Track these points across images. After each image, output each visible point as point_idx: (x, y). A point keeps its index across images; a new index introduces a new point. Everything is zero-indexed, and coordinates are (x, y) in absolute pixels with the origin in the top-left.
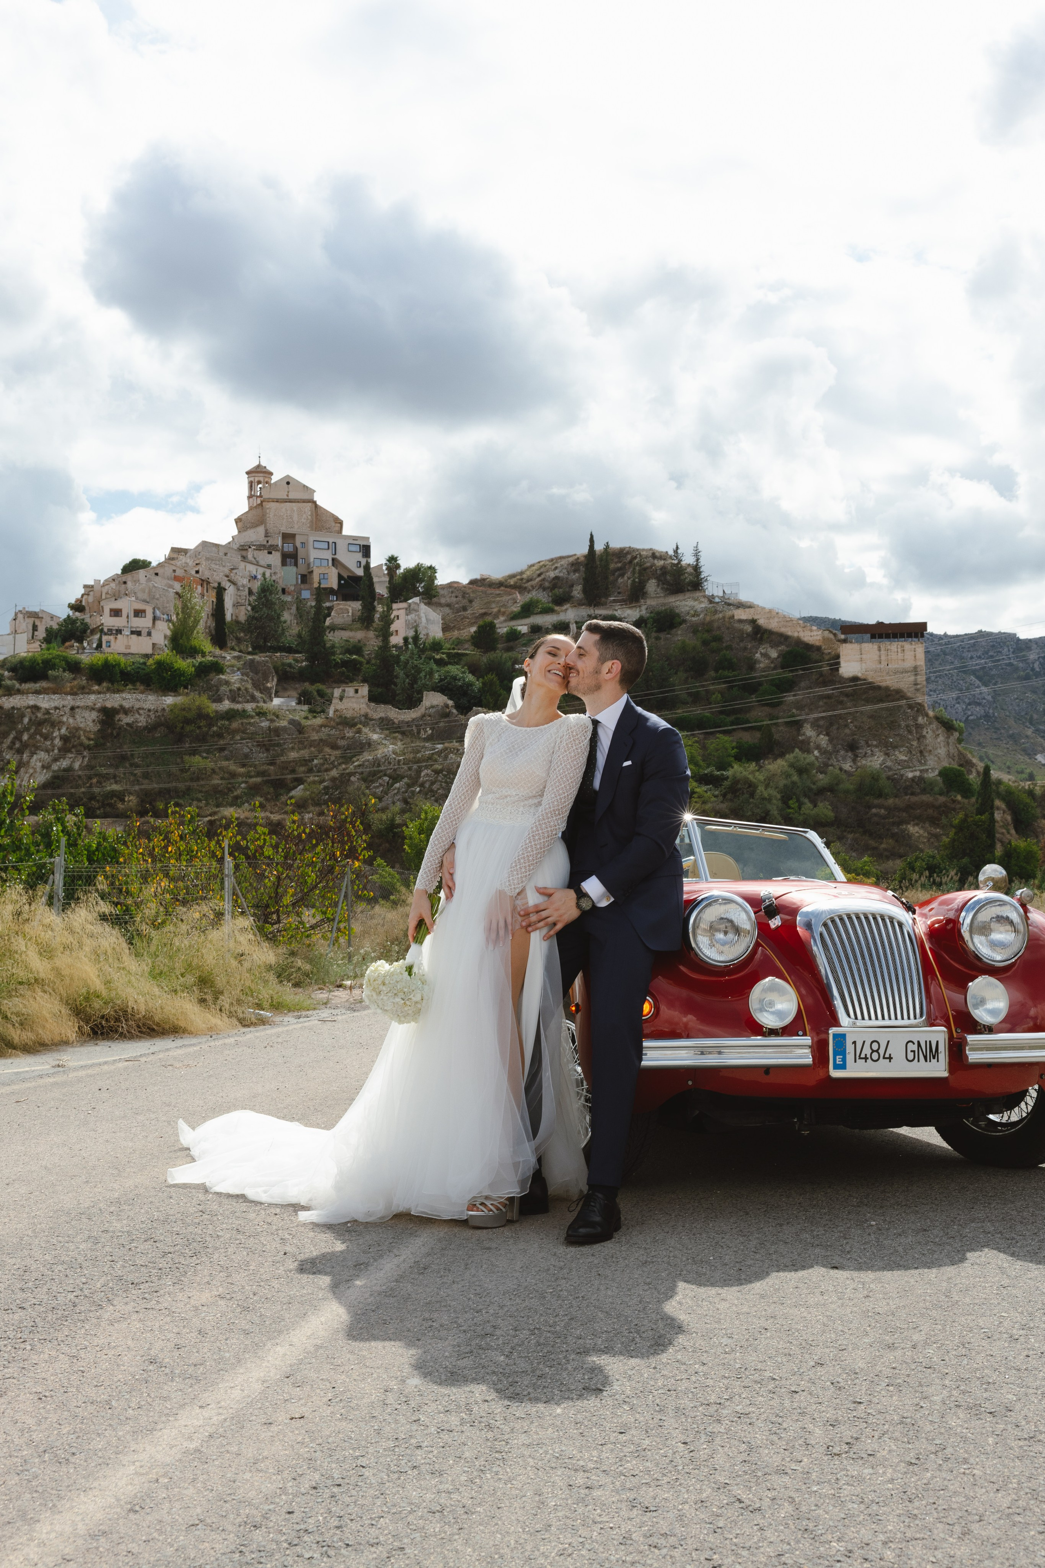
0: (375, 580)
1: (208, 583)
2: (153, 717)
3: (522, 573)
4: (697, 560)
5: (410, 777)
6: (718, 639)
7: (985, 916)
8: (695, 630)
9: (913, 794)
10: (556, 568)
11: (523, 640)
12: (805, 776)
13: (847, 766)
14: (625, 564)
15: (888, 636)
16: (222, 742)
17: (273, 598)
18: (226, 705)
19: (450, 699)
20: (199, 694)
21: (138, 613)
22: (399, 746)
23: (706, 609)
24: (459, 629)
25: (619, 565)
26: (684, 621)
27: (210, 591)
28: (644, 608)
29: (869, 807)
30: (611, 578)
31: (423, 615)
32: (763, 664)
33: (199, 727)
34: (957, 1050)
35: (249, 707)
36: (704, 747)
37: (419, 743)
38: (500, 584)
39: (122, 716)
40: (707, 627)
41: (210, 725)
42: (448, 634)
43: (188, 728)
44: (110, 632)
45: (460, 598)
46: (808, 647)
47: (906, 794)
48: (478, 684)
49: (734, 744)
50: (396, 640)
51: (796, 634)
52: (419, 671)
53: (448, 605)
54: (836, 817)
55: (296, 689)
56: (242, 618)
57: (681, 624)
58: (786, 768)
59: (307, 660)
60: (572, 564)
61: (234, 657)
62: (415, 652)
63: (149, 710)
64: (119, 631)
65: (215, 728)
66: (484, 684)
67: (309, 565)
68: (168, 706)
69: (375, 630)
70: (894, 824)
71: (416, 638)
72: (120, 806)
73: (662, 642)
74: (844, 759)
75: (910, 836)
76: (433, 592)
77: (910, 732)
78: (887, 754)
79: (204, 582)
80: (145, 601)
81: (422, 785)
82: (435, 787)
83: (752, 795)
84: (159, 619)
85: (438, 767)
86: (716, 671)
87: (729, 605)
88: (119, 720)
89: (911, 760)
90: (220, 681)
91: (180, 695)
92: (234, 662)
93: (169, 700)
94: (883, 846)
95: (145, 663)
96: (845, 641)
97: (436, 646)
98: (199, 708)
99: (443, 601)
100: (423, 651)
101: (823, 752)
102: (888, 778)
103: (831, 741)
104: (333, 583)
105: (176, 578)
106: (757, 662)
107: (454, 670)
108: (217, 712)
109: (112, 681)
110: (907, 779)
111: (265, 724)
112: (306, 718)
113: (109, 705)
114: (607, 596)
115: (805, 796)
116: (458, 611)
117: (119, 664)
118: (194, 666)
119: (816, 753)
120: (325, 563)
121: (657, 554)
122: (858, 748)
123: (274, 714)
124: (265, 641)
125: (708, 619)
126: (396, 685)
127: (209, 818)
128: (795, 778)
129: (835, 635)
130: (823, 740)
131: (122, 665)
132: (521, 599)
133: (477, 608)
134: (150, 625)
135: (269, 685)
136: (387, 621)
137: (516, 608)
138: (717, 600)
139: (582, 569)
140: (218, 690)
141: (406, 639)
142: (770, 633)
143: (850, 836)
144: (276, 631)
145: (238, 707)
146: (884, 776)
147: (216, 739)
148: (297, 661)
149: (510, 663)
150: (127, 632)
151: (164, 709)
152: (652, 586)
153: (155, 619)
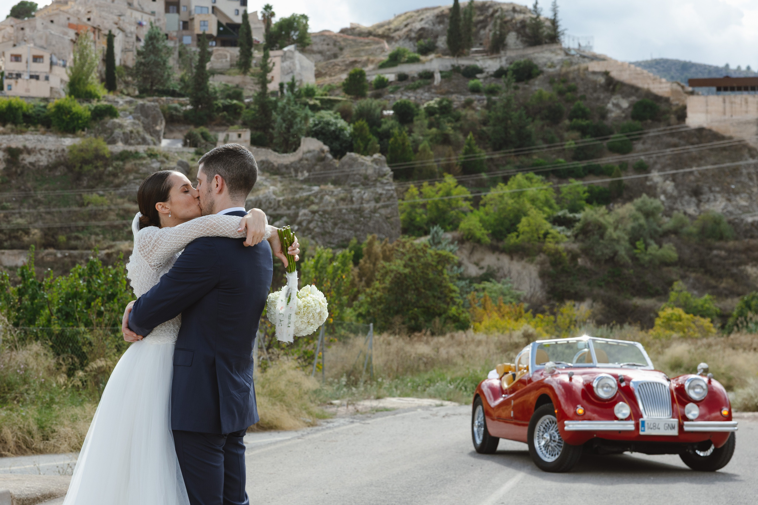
0: (252, 26)
1: (100, 30)
2: (53, 157)
3: (389, 23)
4: (555, 15)
5: (288, 216)
6: (573, 90)
8: (551, 80)
9: (752, 237)
10: (422, 20)
11: (390, 88)
12: (651, 219)
13: (692, 210)
14: (487, 17)
15: (732, 89)
16: (117, 181)
17: (160, 45)
18: (120, 147)
19: (325, 144)
20: (96, 136)
21: (37, 59)
22: (278, 188)
23: (562, 61)
24: (330, 76)
25: (481, 18)
26: (542, 72)
27: (101, 38)
28: (504, 59)
29: (711, 249)
30: (474, 30)
31: (297, 62)
32: (614, 113)
33: (96, 167)
35: (141, 149)
36: (558, 191)
37: (296, 185)
38: (369, 33)
39: (25, 156)
40: (563, 78)
41: (106, 165)
42: (321, 80)
43: (86, 168)
44: (10, 76)
45: (331, 46)
46: (657, 98)
47: (746, 237)
48: (349, 129)
49: (586, 188)
50: (273, 86)
51: (646, 86)
52: (295, 116)
53: (321, 52)
54: (680, 258)
55: (181, 131)
56: (131, 63)
57: (538, 74)
58: (634, 212)
59: (192, 103)
60: (438, 16)
61: (126, 102)
62: (292, 98)
63: (50, 151)
64: (19, 76)
65: (110, 169)
66: (355, 129)
67: (190, 13)
68: (68, 147)
69: (253, 75)
70: (733, 264)
71: (292, 86)
72: (26, 239)
73: (520, 92)
74: (689, 203)
75: (748, 277)
76: (307, 41)
77: (751, 179)
78: (729, 200)
79: (96, 29)
80: (42, 47)
81: (300, 224)
82: (311, 226)
83: (602, 236)
84: (56, 64)
85: (314, 207)
86: (571, 119)
87: (584, 57)
88: (23, 160)
89: (751, 205)
90: (114, 124)
91: (77, 136)
92: (126, 106)
93: (68, 142)
94: (723, 285)
95: (45, 107)
96: (692, 93)
97: (310, 93)
98: (96, 150)
99: (315, 48)
100: (298, 96)
101: (669, 197)
102: (730, 222)
103: (676, 186)
104: (213, 30)
105: (70, 26)
106: (609, 111)
107: (327, 115)
108: (112, 153)
109: (15, 122)
110: (747, 224)
111: (156, 165)
112: (193, 160)
113: (13, 145)
114: (470, 46)
115: (652, 237)
116: (329, 58)
117: (21, 107)
118: (90, 110)
119: (662, 197)
120: (205, 11)
121: (518, 9)
122: (701, 194)
123: (164, 156)
124: (152, 86)
125: (564, 70)
126: (273, 128)
127: (106, 251)
128: (642, 221)
129: (683, 87)
130: (669, 186)
131: (25, 108)
132: (389, 48)
133: (347, 56)
134: (47, 69)
135: (158, 128)
136: (265, 69)
137: (384, 58)
138: (573, 52)
139: (447, 21)
140: (112, 133)
141: (281, 85)
142: (622, 84)
143: (693, 275)
144: (162, 76)
145: (131, 149)
146: (725, 220)
147: (111, 178)
148: (182, 105)
149: (378, 110)
150: (26, 76)
151: (63, 150)
152: (512, 38)
153: (52, 64)
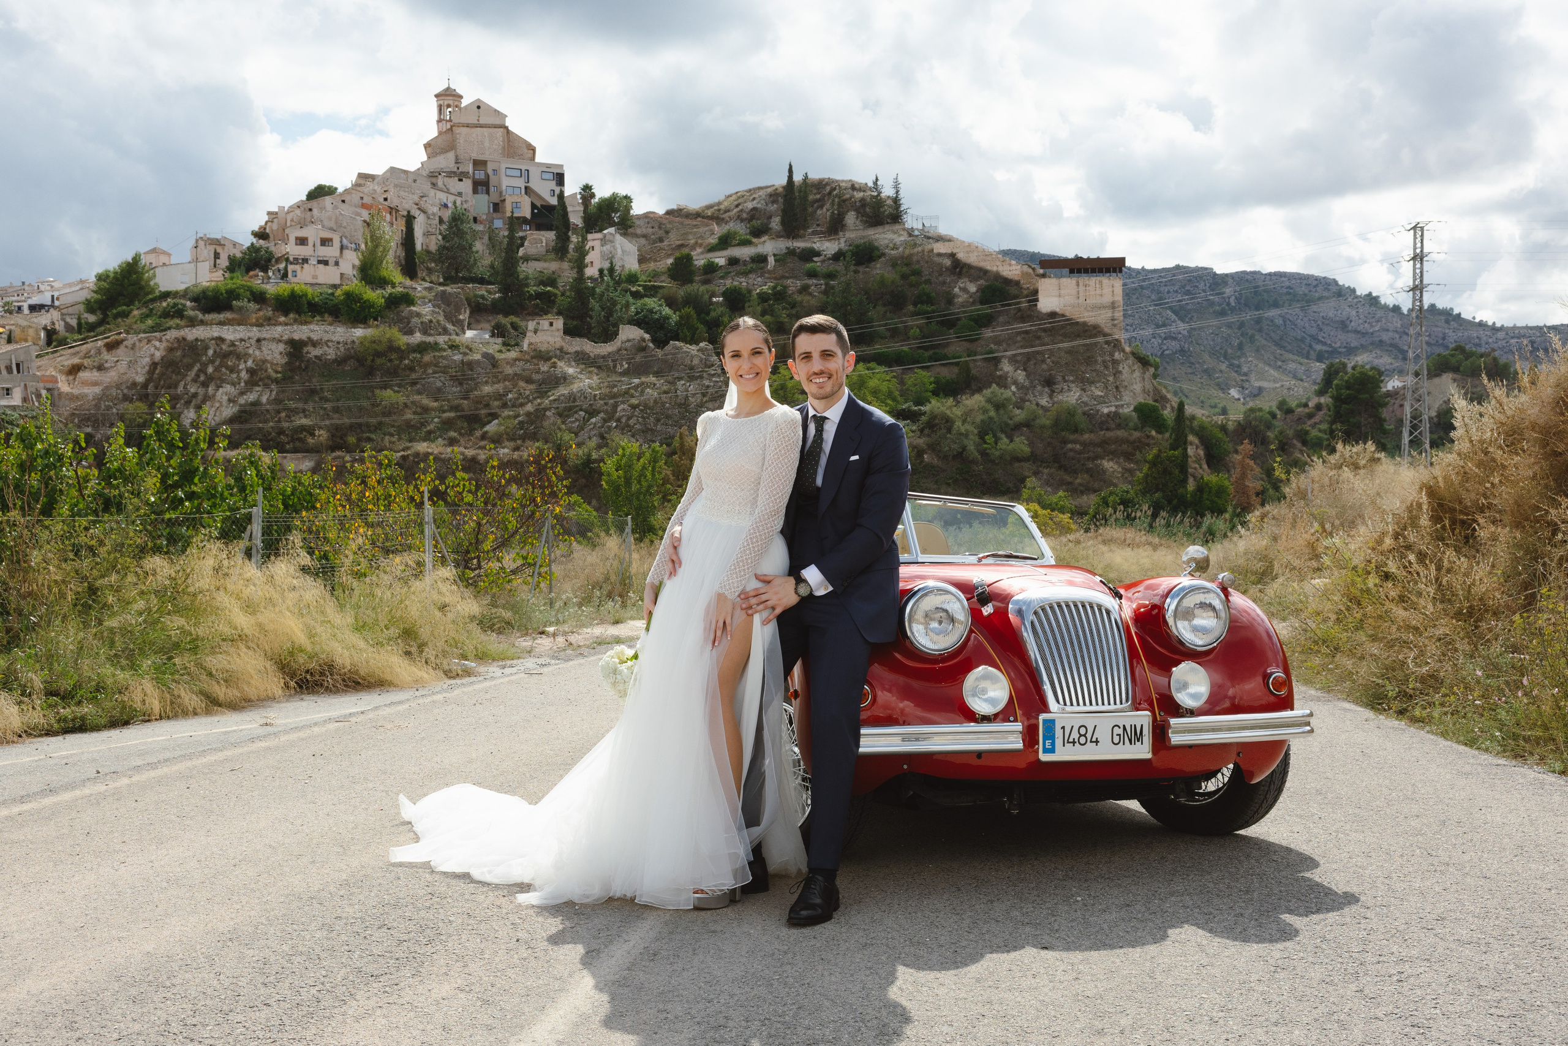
0: (569, 209)
1: (397, 211)
2: (342, 349)
3: (719, 203)
4: (897, 192)
5: (606, 412)
6: (917, 273)
7: (1190, 602)
8: (894, 263)
9: (1108, 429)
10: (754, 199)
11: (720, 273)
12: (1002, 411)
13: (1044, 401)
14: (824, 195)
15: (1086, 271)
16: (414, 376)
17: (465, 227)
18: (418, 337)
19: (647, 332)
20: (390, 326)
21: (325, 242)
22: (594, 381)
23: (905, 242)
24: (655, 261)
25: (818, 196)
26: (883, 254)
27: (399, 219)
28: (842, 241)
29: (1065, 442)
30: (810, 210)
31: (618, 246)
32: (962, 298)
33: (391, 360)
34: (1160, 732)
35: (441, 339)
36: (902, 382)
37: (615, 378)
38: (697, 215)
39: (310, 348)
40: (907, 261)
41: (402, 358)
42: (644, 266)
43: (379, 361)
44: (296, 261)
45: (656, 229)
46: (1007, 281)
47: (1102, 430)
48: (675, 318)
49: (932, 379)
50: (591, 272)
51: (995, 269)
52: (614, 303)
53: (645, 236)
54: (1032, 452)
55: (489, 321)
56: (433, 248)
57: (880, 257)
58: (983, 403)
59: (500, 291)
60: (771, 195)
61: (425, 288)
62: (611, 284)
63: (338, 343)
64: (305, 261)
65: (407, 362)
66: (681, 317)
67: (501, 193)
68: (358, 338)
69: (570, 261)
70: (1088, 459)
71: (611, 270)
72: (310, 440)
73: (861, 276)
74: (1041, 394)
75: (1104, 472)
76: (629, 223)
77: (1106, 367)
78: (1084, 390)
79: (393, 210)
80: (331, 229)
81: (618, 420)
82: (631, 422)
83: (949, 430)
84: (347, 248)
85: (634, 401)
86: (915, 305)
87: (929, 238)
88: (307, 353)
89: (1106, 395)
90: (411, 312)
91: (369, 327)
92: (425, 293)
93: (359, 332)
94: (1078, 481)
95: (333, 294)
96: (1044, 276)
97: (632, 278)
98: (390, 341)
99: (639, 231)
100: (618, 283)
101: (1020, 387)
102: (1084, 414)
103: (1028, 376)
104: (527, 212)
105: (364, 206)
106: (955, 296)
107: (651, 302)
108: (408, 344)
109: (299, 312)
110: (1103, 415)
111: (458, 357)
112: (500, 351)
113: (296, 337)
114: (805, 228)
115: (1002, 431)
116: (654, 242)
117: (306, 295)
118: (383, 297)
119: (1013, 388)
120: (517, 191)
121: (857, 186)
122: (1055, 384)
123: (467, 347)
124: (457, 272)
125: (907, 252)
126: (591, 318)
127: (402, 453)
128: (992, 413)
129: (1034, 269)
130: (1021, 376)
131: (310, 296)
132: (718, 230)
133: (674, 239)
134: (338, 254)
135: (461, 317)
136: (582, 252)
137: (713, 240)
138: (916, 233)
139: (781, 200)
140: (409, 322)
141: (601, 271)
142: (969, 267)
143: (1046, 471)
144: (468, 262)
145: (430, 339)
146: (1080, 411)
147: (408, 373)
148: (489, 292)
149: (706, 297)
150: (313, 261)
151: (353, 342)
152: (851, 218)
153: (342, 248)
